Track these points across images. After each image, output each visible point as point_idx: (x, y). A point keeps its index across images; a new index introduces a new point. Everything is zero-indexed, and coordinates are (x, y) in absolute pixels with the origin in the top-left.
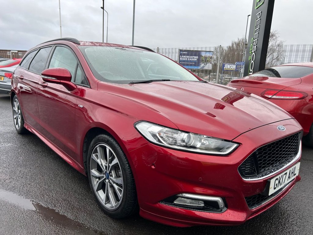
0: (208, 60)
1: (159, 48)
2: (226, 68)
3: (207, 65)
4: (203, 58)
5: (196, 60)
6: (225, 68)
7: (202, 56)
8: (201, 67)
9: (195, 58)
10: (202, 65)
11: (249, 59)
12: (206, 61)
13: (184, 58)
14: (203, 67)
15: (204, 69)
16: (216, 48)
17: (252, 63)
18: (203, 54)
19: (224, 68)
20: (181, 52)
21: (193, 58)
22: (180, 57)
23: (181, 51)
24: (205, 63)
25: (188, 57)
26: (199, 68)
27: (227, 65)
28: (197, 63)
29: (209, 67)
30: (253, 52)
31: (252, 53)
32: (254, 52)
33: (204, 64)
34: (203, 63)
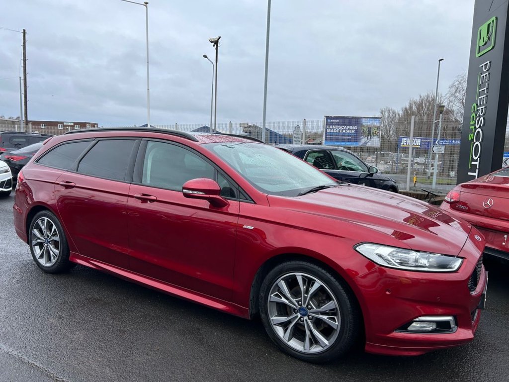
0: (373, 133)
2: (405, 144)
3: (372, 140)
4: (365, 129)
5: (353, 131)
6: (403, 144)
7: (364, 126)
8: (361, 144)
9: (352, 129)
10: (364, 140)
11: (470, 139)
13: (335, 129)
14: (366, 143)
15: (367, 146)
16: (382, 111)
17: (477, 145)
18: (365, 123)
19: (402, 144)
20: (329, 120)
21: (349, 129)
22: (326, 127)
23: (328, 118)
24: (369, 137)
25: (340, 127)
26: (360, 144)
27: (405, 139)
28: (356, 138)
29: (375, 142)
30: (477, 127)
31: (475, 128)
32: (480, 127)
33: (366, 138)
34: (366, 137)
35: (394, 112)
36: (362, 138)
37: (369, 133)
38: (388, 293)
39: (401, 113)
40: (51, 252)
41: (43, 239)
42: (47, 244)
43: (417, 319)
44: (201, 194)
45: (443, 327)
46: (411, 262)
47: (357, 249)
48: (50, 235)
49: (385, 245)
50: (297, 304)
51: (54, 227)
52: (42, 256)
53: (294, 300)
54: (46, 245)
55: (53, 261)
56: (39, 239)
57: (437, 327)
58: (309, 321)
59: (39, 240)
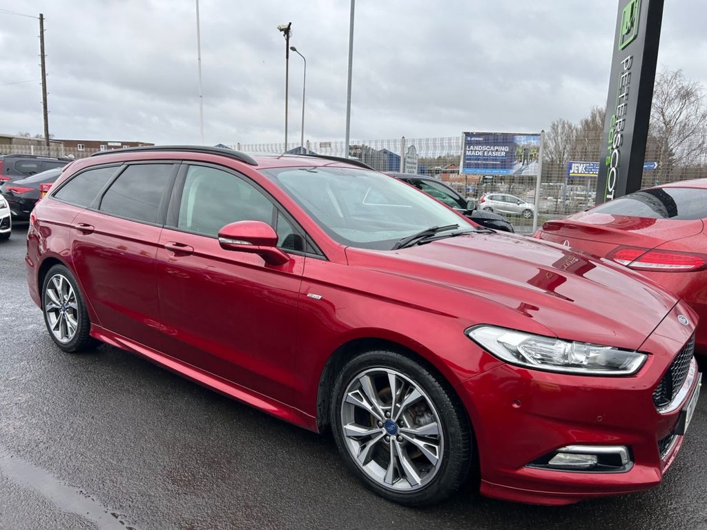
0: (531, 156)
1: (406, 138)
2: (576, 172)
3: (530, 165)
4: (520, 151)
5: (503, 154)
6: (574, 173)
7: (518, 146)
8: (514, 171)
9: (502, 151)
10: (519, 166)
11: (607, 164)
12: (527, 156)
13: (478, 151)
14: (521, 170)
15: (522, 174)
16: (554, 125)
17: (613, 172)
18: (522, 142)
19: (571, 171)
20: (469, 139)
21: (497, 150)
22: (465, 147)
23: (467, 134)
24: (526, 162)
25: (485, 148)
26: (512, 172)
27: (576, 165)
28: (506, 163)
29: (533, 169)
30: (614, 147)
31: (612, 148)
32: (617, 147)
33: (522, 163)
34: (521, 161)
35: (570, 127)
36: (515, 164)
37: (526, 156)
38: (516, 406)
39: (579, 127)
40: (68, 323)
41: (59, 304)
42: (64, 311)
43: (563, 449)
44: (246, 244)
45: (609, 462)
46: (557, 358)
47: (471, 334)
48: (67, 300)
49: (514, 330)
50: (383, 414)
51: (71, 290)
52: (57, 327)
53: (380, 408)
54: (62, 312)
55: (71, 336)
56: (55, 303)
57: (598, 462)
58: (397, 443)
59: (54, 305)
